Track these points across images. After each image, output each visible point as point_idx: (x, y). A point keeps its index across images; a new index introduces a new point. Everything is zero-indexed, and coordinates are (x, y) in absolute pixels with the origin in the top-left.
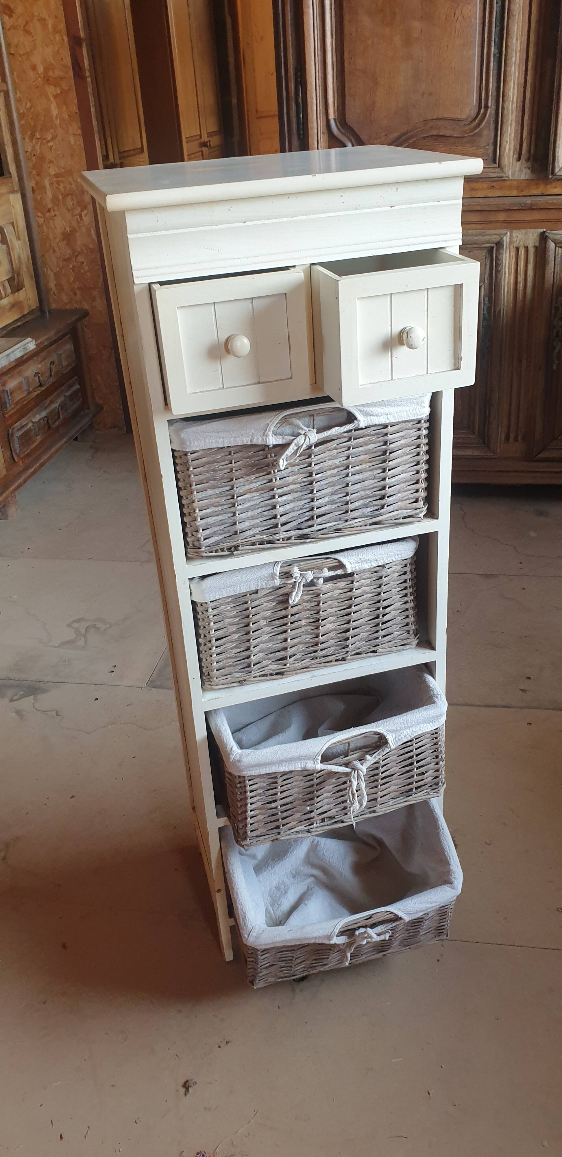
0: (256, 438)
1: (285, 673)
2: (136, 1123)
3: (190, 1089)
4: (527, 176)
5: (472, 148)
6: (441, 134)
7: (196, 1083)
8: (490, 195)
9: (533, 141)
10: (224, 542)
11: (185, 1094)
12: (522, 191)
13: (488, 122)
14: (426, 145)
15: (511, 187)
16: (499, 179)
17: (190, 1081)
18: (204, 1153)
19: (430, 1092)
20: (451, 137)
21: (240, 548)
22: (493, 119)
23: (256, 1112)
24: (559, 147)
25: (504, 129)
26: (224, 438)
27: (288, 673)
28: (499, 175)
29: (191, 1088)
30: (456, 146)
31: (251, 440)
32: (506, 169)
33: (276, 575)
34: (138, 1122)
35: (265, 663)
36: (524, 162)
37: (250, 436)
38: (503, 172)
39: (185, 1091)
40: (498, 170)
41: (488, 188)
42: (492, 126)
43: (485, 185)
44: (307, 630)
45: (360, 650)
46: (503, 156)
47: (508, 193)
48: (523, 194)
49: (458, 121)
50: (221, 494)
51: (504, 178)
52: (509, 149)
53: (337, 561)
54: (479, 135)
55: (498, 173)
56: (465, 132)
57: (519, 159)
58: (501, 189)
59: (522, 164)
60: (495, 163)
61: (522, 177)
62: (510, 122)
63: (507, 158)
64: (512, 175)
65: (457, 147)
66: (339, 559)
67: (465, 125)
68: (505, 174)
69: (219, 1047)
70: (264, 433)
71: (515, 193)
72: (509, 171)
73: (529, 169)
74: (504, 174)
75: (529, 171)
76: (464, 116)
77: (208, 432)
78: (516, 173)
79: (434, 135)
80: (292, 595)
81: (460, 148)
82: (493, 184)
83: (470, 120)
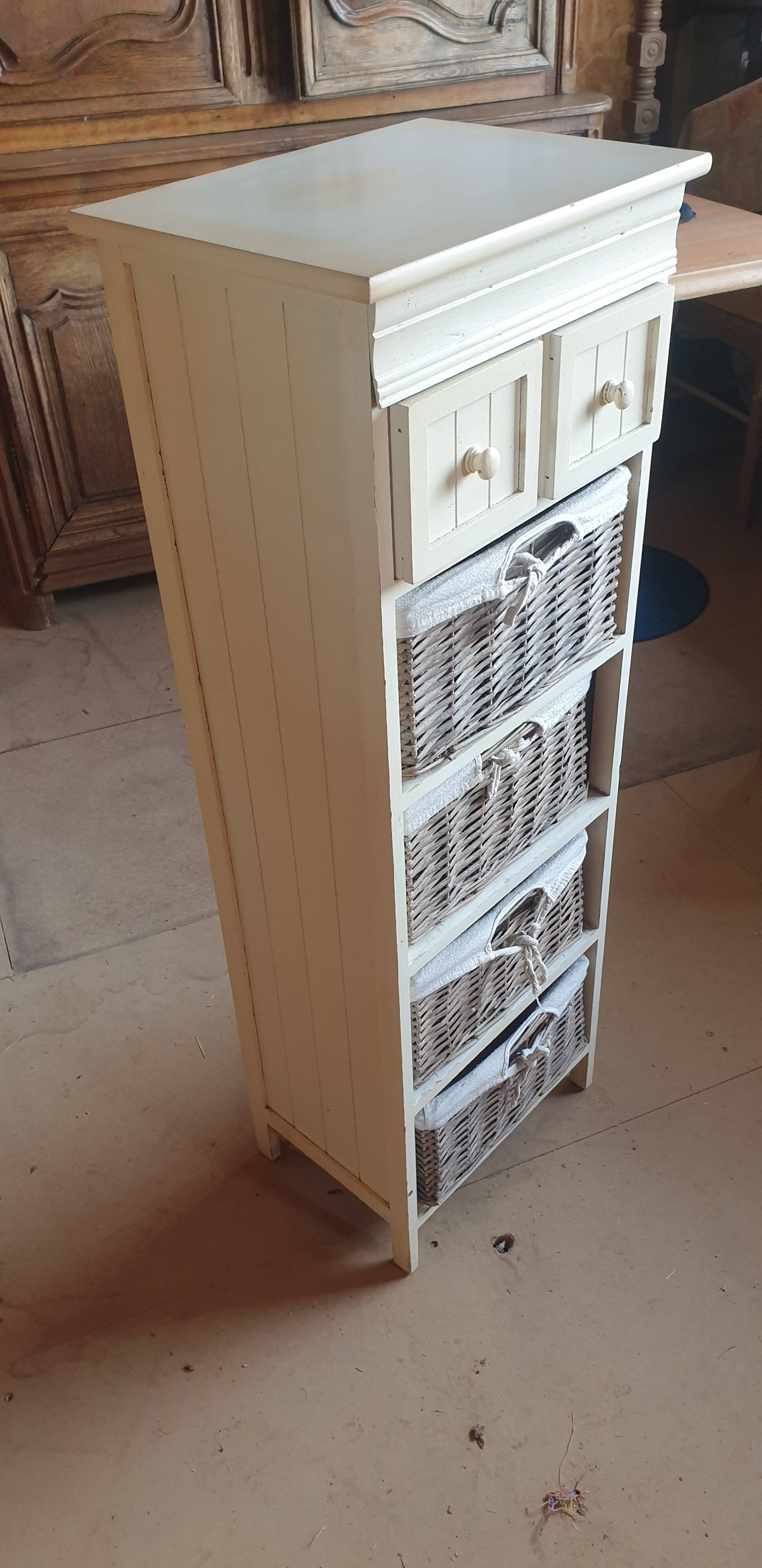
0: (487, 593)
1: (478, 889)
2: (451, 1514)
3: (483, 1438)
4: (263, 99)
5: (182, 59)
6: (134, 37)
7: (483, 1428)
8: (217, 130)
9: (264, 46)
10: (439, 747)
11: (480, 1446)
12: (259, 121)
13: (199, 17)
14: (113, 57)
15: (243, 117)
16: (227, 105)
17: (477, 1430)
18: (552, 1495)
19: (723, 1288)
20: (150, 42)
21: (456, 748)
22: (204, 12)
23: (571, 1416)
24: (306, 54)
25: (224, 28)
26: (453, 604)
27: (481, 888)
28: (228, 99)
29: (483, 1436)
30: (159, 57)
31: (483, 597)
32: (235, 89)
33: (479, 768)
34: (451, 1510)
35: (458, 886)
36: (256, 77)
37: (481, 593)
38: (233, 94)
39: (478, 1444)
40: (225, 91)
41: (213, 120)
42: (205, 22)
43: (208, 116)
44: (498, 825)
45: (542, 826)
46: (229, 69)
47: (241, 126)
48: (260, 125)
49: (154, 16)
50: (440, 683)
51: (234, 104)
52: (236, 60)
53: (532, 724)
54: (190, 38)
55: (226, 96)
56: (169, 34)
57: (248, 73)
58: (230, 119)
59: (254, 80)
60: (219, 81)
61: (257, 101)
62: (230, 17)
63: (234, 73)
64: (244, 97)
65: (159, 59)
66: (534, 721)
67: (165, 22)
68: (237, 97)
69: (477, 1373)
70: (496, 582)
71: (250, 125)
72: (239, 91)
73: (265, 87)
74: (234, 97)
75: (265, 91)
76: (162, 10)
77: (437, 602)
78: (249, 95)
79: (124, 41)
80: (491, 787)
81: (165, 59)
82: (218, 114)
83: (172, 14)
